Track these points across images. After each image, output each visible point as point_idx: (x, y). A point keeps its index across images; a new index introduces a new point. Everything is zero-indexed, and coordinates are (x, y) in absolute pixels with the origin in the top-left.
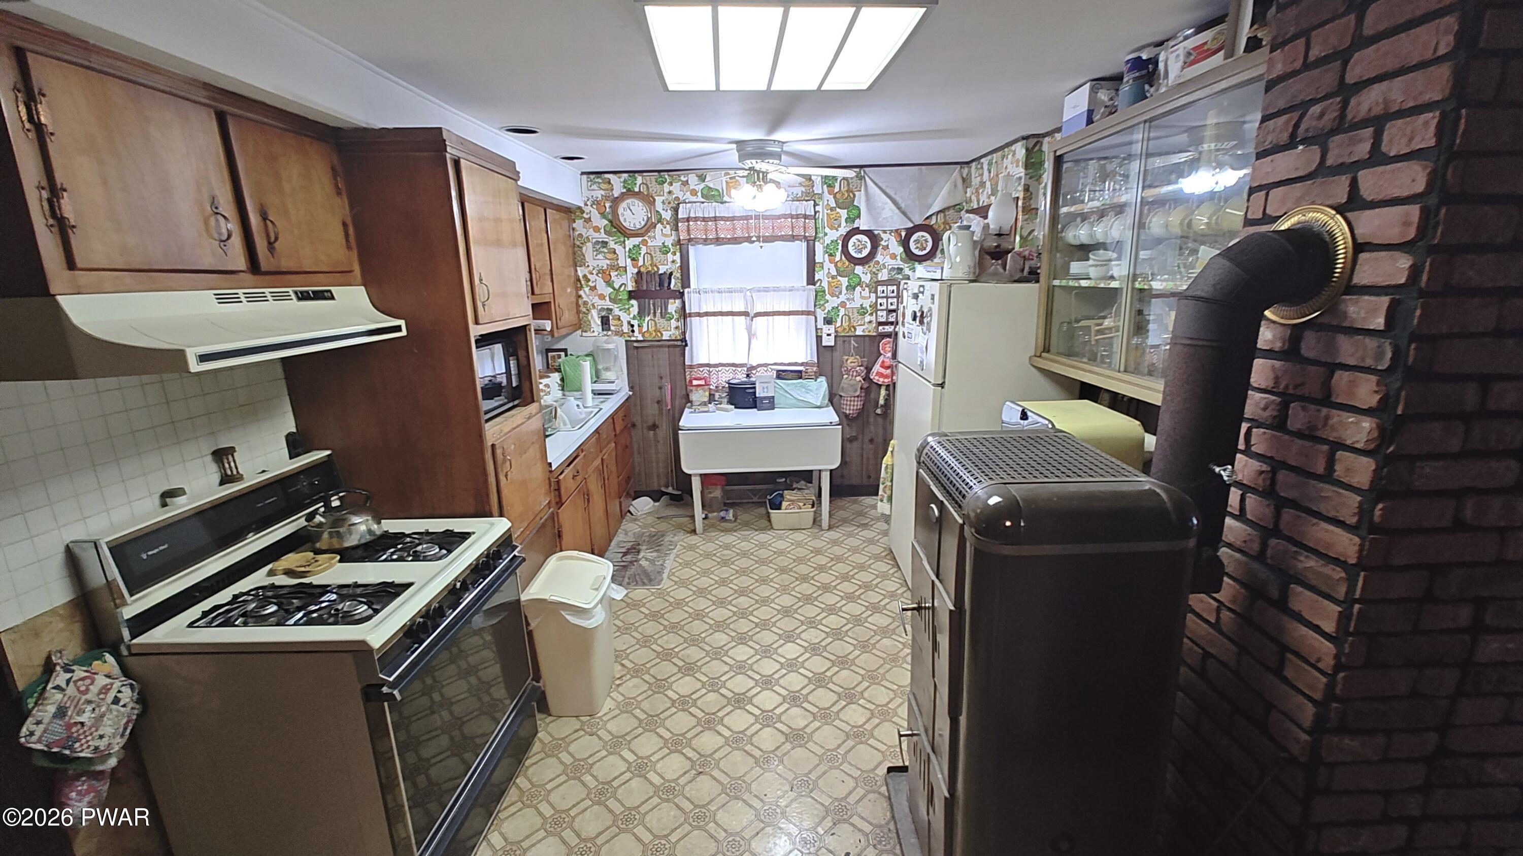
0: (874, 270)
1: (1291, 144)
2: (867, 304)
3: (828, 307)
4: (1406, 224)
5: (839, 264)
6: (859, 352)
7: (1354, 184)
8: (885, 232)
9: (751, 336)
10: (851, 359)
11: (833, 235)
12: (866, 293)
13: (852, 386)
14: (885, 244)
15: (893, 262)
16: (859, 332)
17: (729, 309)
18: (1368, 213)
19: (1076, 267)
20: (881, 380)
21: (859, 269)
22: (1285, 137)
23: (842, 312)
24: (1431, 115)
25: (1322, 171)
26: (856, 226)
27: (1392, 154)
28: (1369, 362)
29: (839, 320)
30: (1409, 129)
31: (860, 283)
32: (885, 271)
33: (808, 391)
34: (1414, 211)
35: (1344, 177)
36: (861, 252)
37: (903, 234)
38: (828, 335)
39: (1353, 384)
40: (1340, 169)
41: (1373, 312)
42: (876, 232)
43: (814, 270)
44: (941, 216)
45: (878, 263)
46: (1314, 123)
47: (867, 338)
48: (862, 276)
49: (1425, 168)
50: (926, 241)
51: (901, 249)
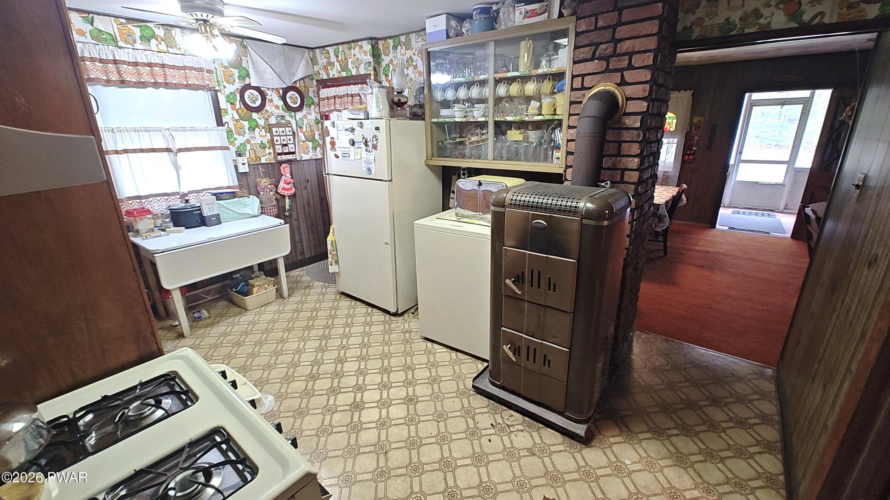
0: (266, 116)
1: (592, 59)
2: (265, 141)
3: (238, 143)
4: (645, 91)
5: (240, 111)
6: (267, 175)
7: (622, 76)
8: (268, 89)
9: (177, 168)
10: (264, 180)
11: (231, 88)
12: (263, 132)
13: (269, 199)
14: (270, 98)
15: (277, 111)
16: (263, 161)
17: (150, 147)
18: (628, 87)
19: (444, 112)
20: (286, 192)
21: (255, 115)
22: (590, 55)
23: (248, 147)
24: (650, 54)
25: (607, 70)
26: (247, 82)
27: (636, 66)
28: (635, 139)
29: (247, 153)
30: (643, 58)
31: (257, 126)
32: (273, 118)
33: (245, 206)
34: (648, 86)
35: (618, 73)
36: (255, 103)
37: (281, 92)
38: (243, 164)
39: (630, 147)
40: (615, 70)
41: (635, 122)
42: (262, 89)
43: (221, 115)
44: (302, 81)
45: (267, 111)
46: (603, 52)
47: (270, 165)
48: (258, 120)
49: (650, 72)
50: (297, 98)
51: (282, 103)
